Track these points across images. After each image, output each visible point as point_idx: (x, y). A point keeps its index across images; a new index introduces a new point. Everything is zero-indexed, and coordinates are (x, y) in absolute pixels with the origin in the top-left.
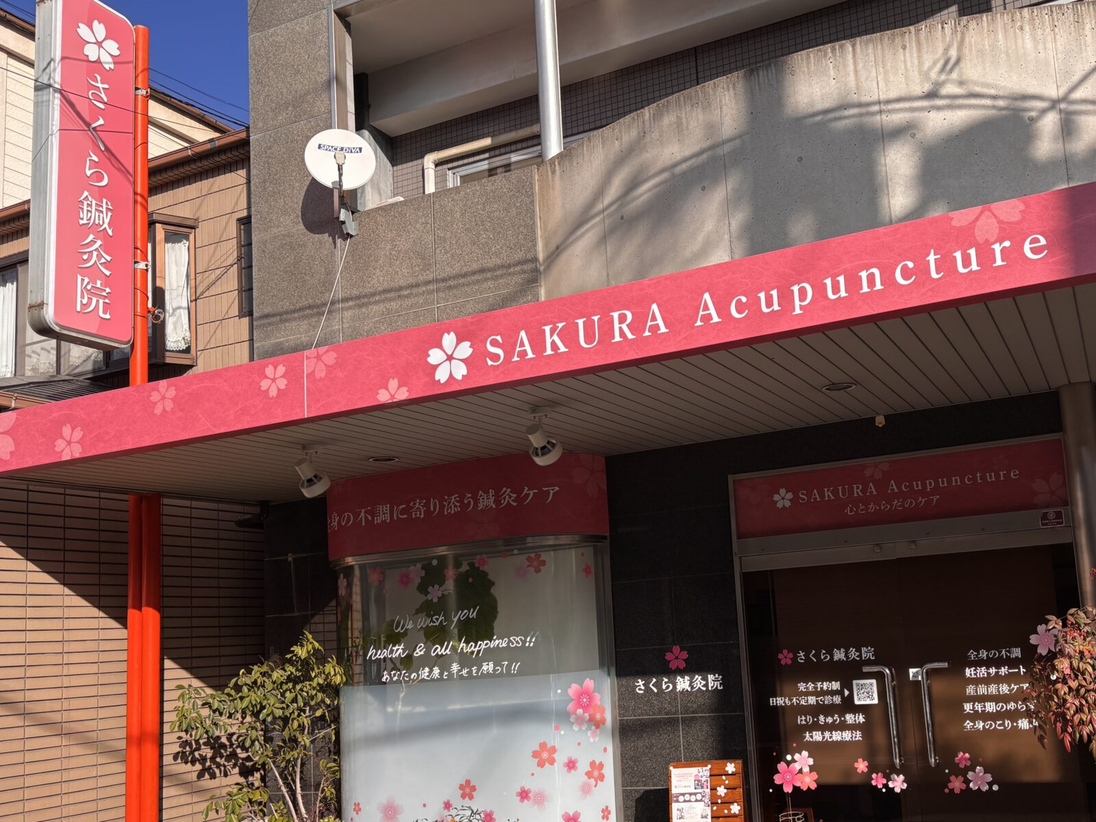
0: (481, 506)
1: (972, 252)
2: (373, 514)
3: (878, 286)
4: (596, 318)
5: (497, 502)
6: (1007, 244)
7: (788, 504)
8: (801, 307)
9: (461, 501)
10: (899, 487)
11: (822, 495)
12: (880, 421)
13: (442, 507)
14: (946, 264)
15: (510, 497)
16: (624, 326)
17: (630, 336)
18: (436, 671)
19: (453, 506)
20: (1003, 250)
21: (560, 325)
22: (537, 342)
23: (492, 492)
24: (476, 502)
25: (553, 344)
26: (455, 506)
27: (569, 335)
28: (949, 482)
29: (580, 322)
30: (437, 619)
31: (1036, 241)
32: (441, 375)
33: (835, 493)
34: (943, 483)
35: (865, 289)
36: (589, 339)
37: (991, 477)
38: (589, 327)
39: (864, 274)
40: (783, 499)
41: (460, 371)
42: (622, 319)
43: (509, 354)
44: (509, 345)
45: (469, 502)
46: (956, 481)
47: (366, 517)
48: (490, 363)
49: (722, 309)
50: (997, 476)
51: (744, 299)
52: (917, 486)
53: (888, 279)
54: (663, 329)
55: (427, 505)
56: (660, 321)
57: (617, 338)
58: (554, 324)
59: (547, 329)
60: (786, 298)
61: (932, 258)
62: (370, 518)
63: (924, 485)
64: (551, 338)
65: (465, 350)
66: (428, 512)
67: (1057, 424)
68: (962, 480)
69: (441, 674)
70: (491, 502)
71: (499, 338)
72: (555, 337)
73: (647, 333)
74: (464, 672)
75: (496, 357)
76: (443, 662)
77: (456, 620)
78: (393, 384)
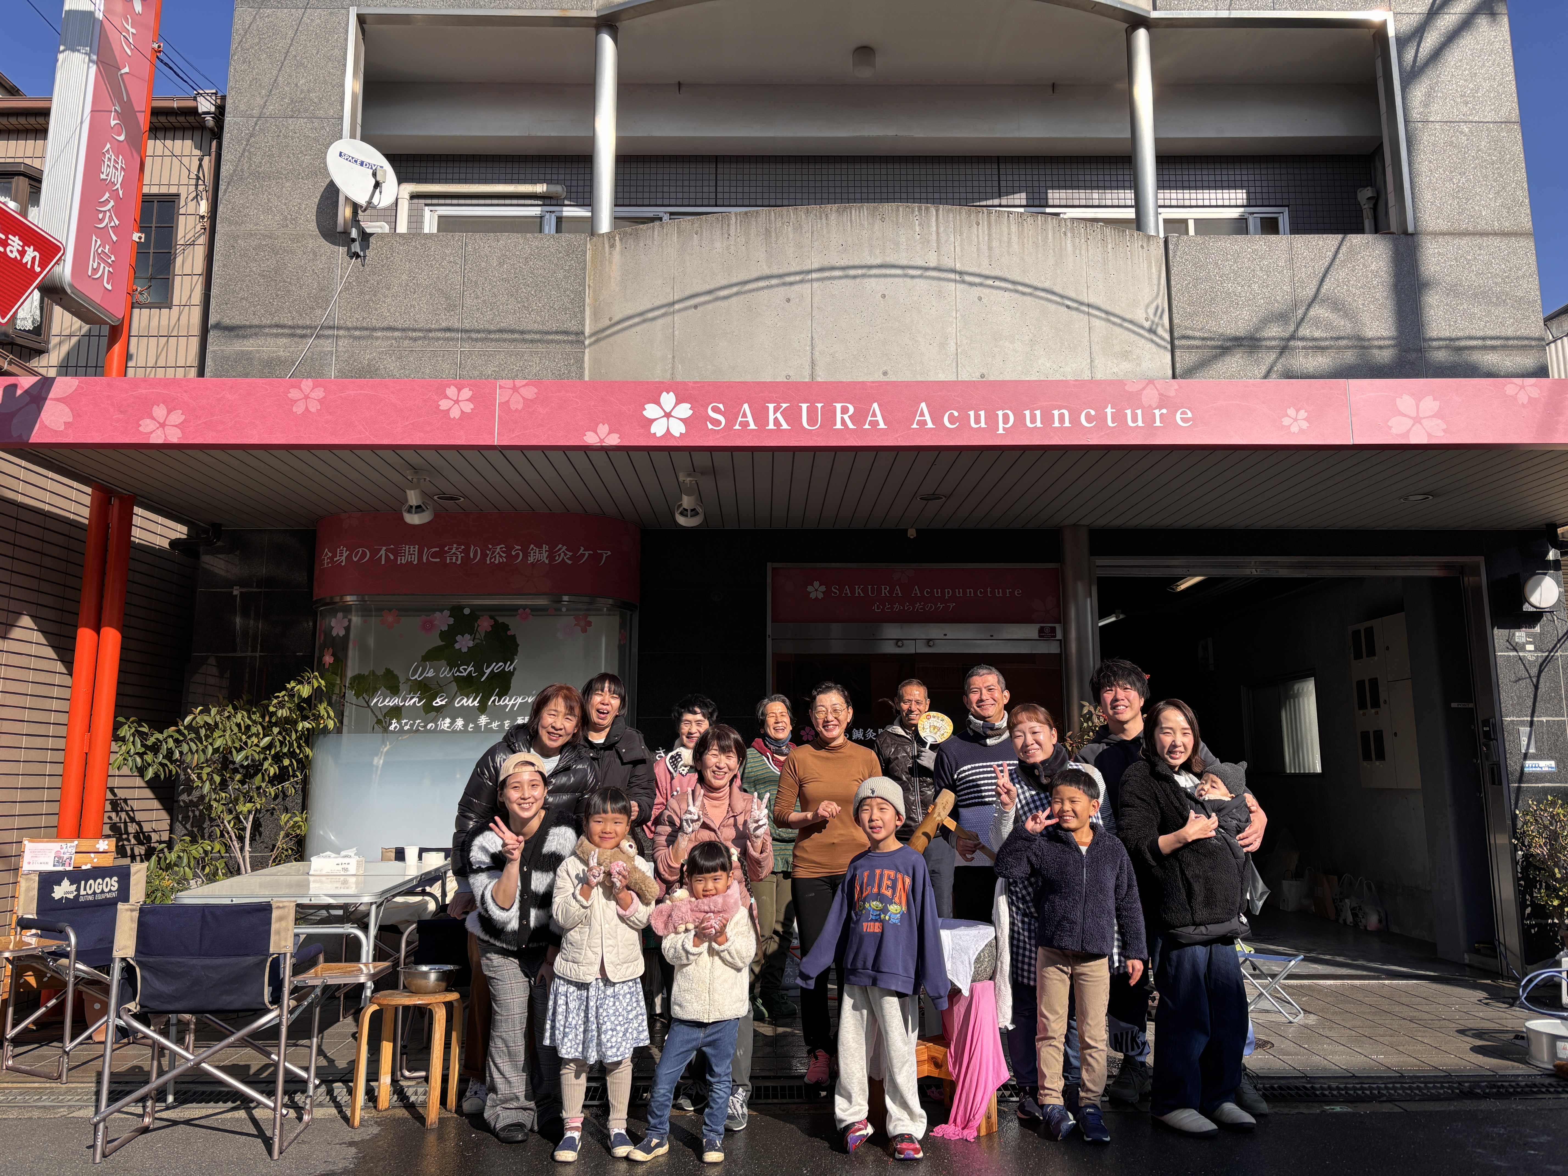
0: (531, 560)
1: (1139, 412)
2: (396, 553)
3: (1067, 424)
4: (819, 405)
5: (551, 557)
6: (1164, 411)
7: (820, 596)
8: (1004, 429)
9: (508, 552)
10: (922, 592)
11: (853, 591)
12: (912, 533)
13: (484, 555)
14: (1119, 417)
15: (566, 555)
16: (846, 417)
17: (851, 426)
18: (460, 723)
19: (497, 555)
20: (1161, 415)
21: (784, 405)
22: (761, 416)
23: (545, 547)
24: (526, 555)
25: (776, 420)
26: (501, 556)
27: (792, 415)
28: (965, 593)
29: (804, 406)
30: (465, 670)
31: (1183, 413)
32: (658, 429)
33: (865, 591)
34: (959, 593)
35: (1057, 424)
36: (812, 420)
37: (999, 593)
38: (812, 411)
39: (1056, 413)
40: (816, 591)
41: (678, 429)
42: (845, 410)
43: (731, 422)
44: (732, 415)
45: (518, 554)
46: (970, 592)
47: (387, 556)
48: (710, 426)
49: (937, 418)
50: (1004, 593)
51: (956, 414)
52: (937, 593)
53: (1075, 420)
54: (882, 425)
55: (466, 552)
56: (879, 418)
57: (839, 426)
58: (778, 403)
59: (771, 406)
60: (992, 419)
61: (1109, 410)
62: (392, 557)
63: (943, 593)
64: (774, 416)
65: (685, 410)
66: (466, 559)
67: (1056, 555)
68: (975, 593)
69: (465, 726)
70: (544, 557)
71: (721, 406)
72: (778, 415)
73: (867, 426)
74: (494, 725)
75: (717, 423)
76: (469, 715)
77: (488, 671)
78: (603, 429)
